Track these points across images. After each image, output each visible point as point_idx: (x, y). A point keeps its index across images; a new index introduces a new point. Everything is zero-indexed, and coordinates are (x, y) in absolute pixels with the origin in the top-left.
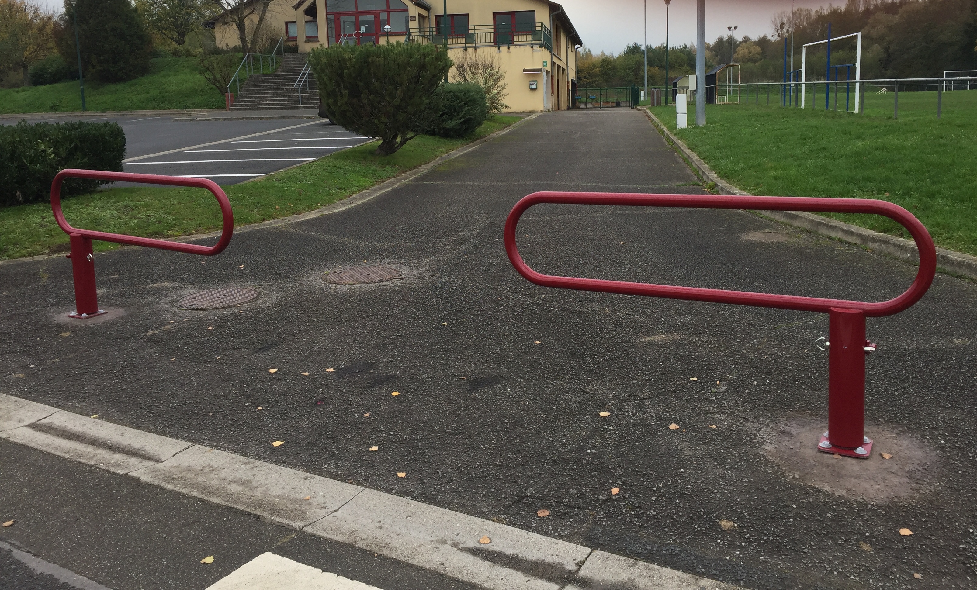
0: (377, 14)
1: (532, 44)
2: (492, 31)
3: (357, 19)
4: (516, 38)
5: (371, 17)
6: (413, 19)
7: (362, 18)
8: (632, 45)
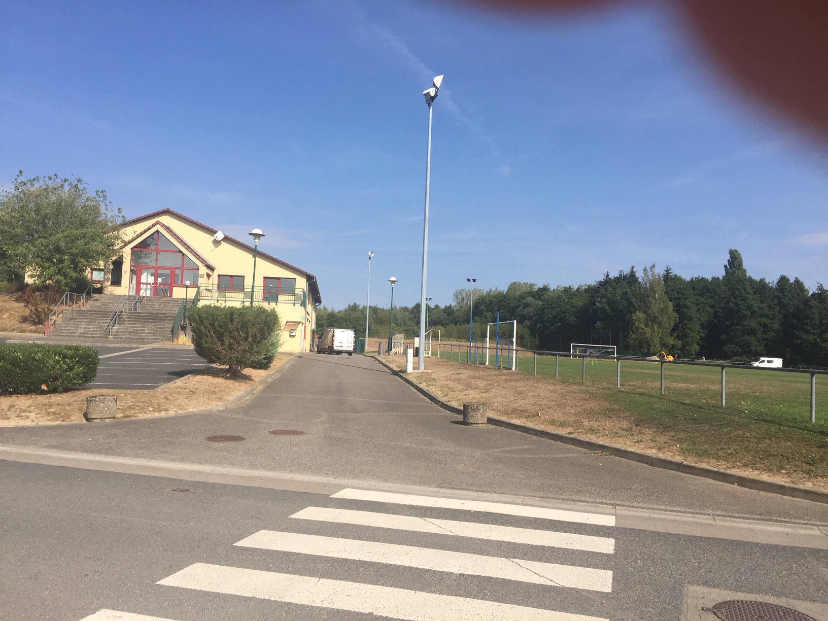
0: (173, 270)
1: (294, 303)
2: (262, 291)
3: (156, 271)
4: (280, 297)
5: (168, 272)
6: (202, 276)
7: (159, 271)
8: (352, 304)
